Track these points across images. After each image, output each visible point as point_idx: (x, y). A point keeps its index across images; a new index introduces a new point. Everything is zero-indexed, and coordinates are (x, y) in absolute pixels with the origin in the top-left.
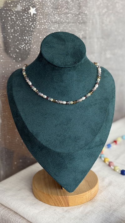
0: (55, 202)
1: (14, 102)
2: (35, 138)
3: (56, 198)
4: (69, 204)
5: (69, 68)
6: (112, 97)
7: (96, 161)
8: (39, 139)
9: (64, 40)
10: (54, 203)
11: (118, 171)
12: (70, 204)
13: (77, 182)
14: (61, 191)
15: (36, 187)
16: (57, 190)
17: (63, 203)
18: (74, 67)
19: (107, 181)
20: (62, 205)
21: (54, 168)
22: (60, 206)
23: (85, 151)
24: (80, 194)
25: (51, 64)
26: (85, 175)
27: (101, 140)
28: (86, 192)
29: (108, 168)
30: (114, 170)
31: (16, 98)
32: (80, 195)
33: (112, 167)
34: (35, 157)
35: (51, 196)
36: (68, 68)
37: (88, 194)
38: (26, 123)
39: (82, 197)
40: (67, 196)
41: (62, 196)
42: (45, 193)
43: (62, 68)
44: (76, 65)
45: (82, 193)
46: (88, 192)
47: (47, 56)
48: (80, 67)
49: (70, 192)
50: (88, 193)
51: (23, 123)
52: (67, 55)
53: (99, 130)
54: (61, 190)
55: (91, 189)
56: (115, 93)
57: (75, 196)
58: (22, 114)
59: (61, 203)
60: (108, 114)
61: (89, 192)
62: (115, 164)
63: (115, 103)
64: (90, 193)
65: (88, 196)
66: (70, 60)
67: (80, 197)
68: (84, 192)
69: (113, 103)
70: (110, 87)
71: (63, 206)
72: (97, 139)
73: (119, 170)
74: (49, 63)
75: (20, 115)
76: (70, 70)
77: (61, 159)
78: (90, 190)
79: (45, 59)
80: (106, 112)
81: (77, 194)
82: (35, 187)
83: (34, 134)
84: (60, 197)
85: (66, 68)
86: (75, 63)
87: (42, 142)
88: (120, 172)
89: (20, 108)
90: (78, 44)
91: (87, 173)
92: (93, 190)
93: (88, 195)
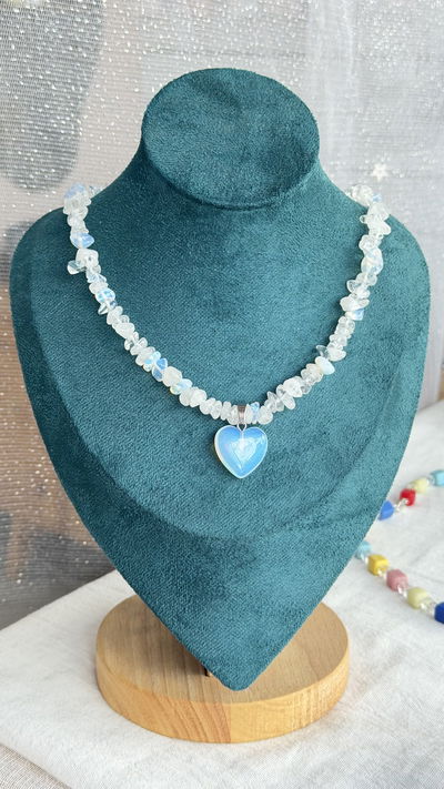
0: (175, 725)
1: (36, 335)
2: (108, 476)
3: (180, 709)
4: (232, 732)
5: (250, 208)
6: (413, 330)
7: (339, 571)
8: (123, 481)
9: (233, 102)
10: (173, 727)
11: (423, 606)
12: (234, 735)
13: (264, 652)
14: (200, 682)
15: (109, 663)
16: (189, 676)
17: (206, 729)
18: (268, 206)
19: (385, 644)
20: (203, 736)
21: (178, 594)
22: (196, 738)
23: (299, 536)
24: (274, 696)
25: (180, 192)
26: (297, 626)
27: (363, 495)
28: (299, 693)
29: (388, 593)
30: (410, 603)
31: (41, 320)
32: (273, 700)
33: (400, 590)
34: (104, 549)
35: (162, 701)
36: (245, 209)
37: (304, 700)
38: (78, 416)
39: (283, 711)
40: (224, 705)
41: (203, 701)
42: (140, 687)
43: (223, 208)
44: (278, 200)
45: (281, 695)
46: (304, 691)
47: (163, 160)
48: (291, 208)
49: (234, 688)
50: (305, 695)
51: (66, 417)
52: (243, 159)
53: (358, 455)
54: (203, 677)
55: (319, 679)
56: (427, 315)
57: (253, 703)
58: (62, 383)
59: (200, 730)
60: (397, 395)
61: (309, 691)
62: (412, 579)
63: (424, 352)
64: (312, 696)
65: (305, 708)
66: (253, 179)
67: (274, 708)
68: (292, 692)
69: (419, 354)
70: (409, 290)
71: (207, 742)
72: (349, 489)
73: (428, 603)
74: (170, 186)
75: (54, 385)
76: (251, 219)
77: (204, 560)
78: (313, 682)
79: (158, 172)
80: (389, 386)
81: (262, 699)
82: (104, 660)
83: (105, 460)
84: (197, 706)
85: (239, 209)
86: (274, 191)
87: (133, 492)
88: (433, 612)
89: (53, 357)
90: (291, 116)
91: (303, 619)
92: (326, 686)
93: (305, 702)
